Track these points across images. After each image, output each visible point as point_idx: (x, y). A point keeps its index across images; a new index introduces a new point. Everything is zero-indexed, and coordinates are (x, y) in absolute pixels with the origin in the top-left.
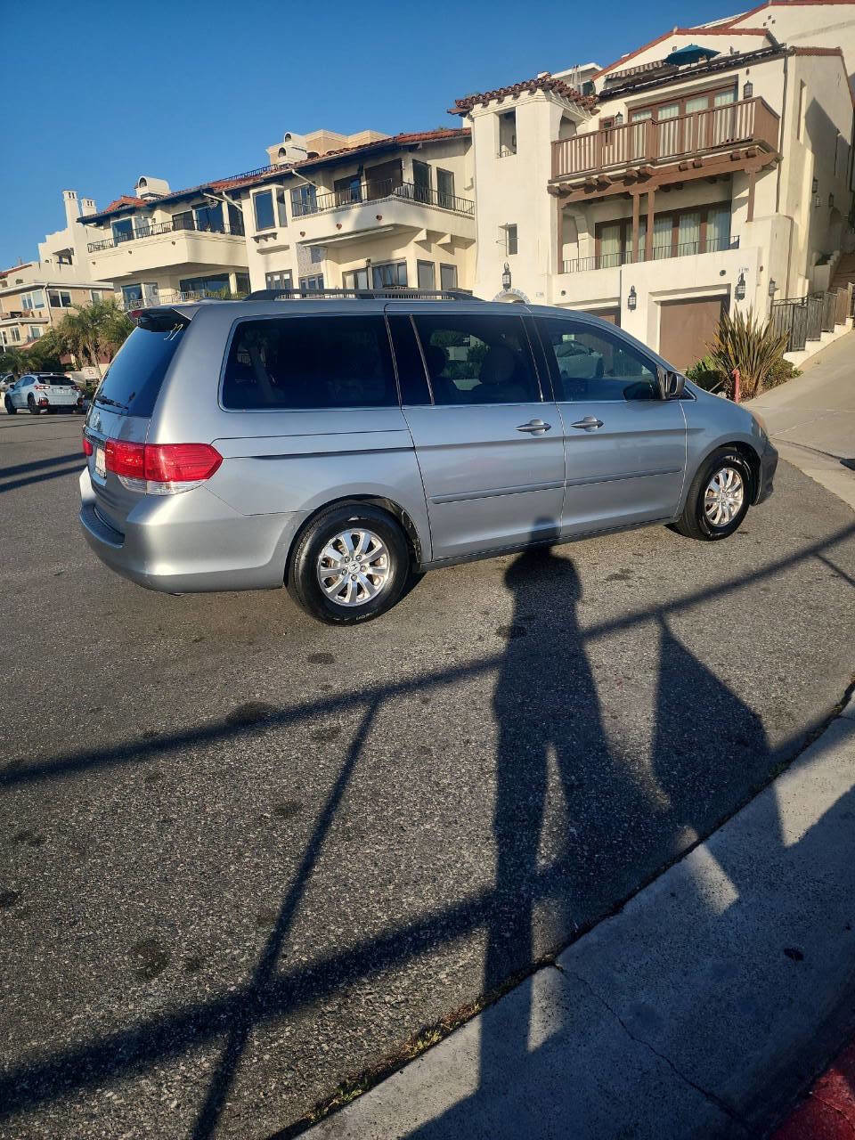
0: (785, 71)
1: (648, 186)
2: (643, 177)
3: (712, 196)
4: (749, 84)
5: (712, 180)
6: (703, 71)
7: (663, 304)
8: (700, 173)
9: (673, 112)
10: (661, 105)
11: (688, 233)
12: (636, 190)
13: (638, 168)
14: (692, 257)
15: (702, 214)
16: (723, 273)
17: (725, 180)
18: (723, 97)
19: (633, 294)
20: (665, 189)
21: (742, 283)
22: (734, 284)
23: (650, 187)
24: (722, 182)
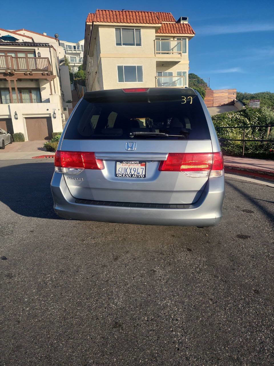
0: (50, 52)
1: (13, 78)
2: (11, 74)
3: (33, 85)
4: (39, 53)
5: (32, 80)
6: (23, 45)
7: (26, 118)
8: (31, 77)
9: (13, 55)
10: (8, 52)
11: (26, 96)
12: (8, 78)
13: (10, 71)
14: (36, 104)
15: (29, 90)
16: (48, 110)
17: (36, 81)
18: (30, 55)
19: (16, 114)
20: (19, 80)
21: (54, 113)
22: (52, 114)
23: (14, 78)
24: (35, 81)
